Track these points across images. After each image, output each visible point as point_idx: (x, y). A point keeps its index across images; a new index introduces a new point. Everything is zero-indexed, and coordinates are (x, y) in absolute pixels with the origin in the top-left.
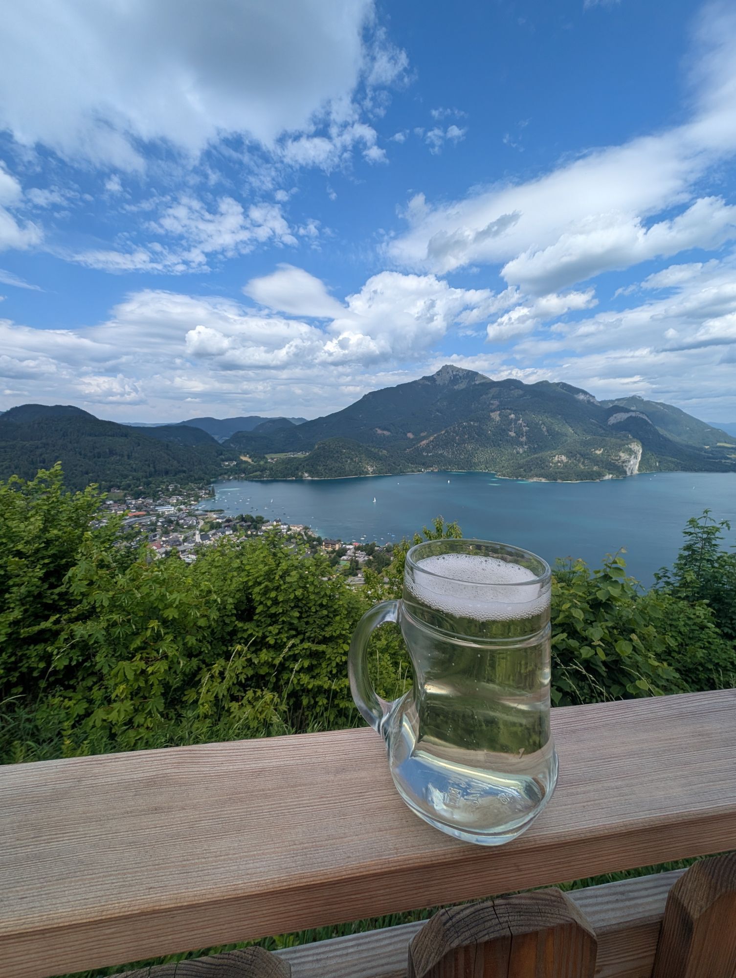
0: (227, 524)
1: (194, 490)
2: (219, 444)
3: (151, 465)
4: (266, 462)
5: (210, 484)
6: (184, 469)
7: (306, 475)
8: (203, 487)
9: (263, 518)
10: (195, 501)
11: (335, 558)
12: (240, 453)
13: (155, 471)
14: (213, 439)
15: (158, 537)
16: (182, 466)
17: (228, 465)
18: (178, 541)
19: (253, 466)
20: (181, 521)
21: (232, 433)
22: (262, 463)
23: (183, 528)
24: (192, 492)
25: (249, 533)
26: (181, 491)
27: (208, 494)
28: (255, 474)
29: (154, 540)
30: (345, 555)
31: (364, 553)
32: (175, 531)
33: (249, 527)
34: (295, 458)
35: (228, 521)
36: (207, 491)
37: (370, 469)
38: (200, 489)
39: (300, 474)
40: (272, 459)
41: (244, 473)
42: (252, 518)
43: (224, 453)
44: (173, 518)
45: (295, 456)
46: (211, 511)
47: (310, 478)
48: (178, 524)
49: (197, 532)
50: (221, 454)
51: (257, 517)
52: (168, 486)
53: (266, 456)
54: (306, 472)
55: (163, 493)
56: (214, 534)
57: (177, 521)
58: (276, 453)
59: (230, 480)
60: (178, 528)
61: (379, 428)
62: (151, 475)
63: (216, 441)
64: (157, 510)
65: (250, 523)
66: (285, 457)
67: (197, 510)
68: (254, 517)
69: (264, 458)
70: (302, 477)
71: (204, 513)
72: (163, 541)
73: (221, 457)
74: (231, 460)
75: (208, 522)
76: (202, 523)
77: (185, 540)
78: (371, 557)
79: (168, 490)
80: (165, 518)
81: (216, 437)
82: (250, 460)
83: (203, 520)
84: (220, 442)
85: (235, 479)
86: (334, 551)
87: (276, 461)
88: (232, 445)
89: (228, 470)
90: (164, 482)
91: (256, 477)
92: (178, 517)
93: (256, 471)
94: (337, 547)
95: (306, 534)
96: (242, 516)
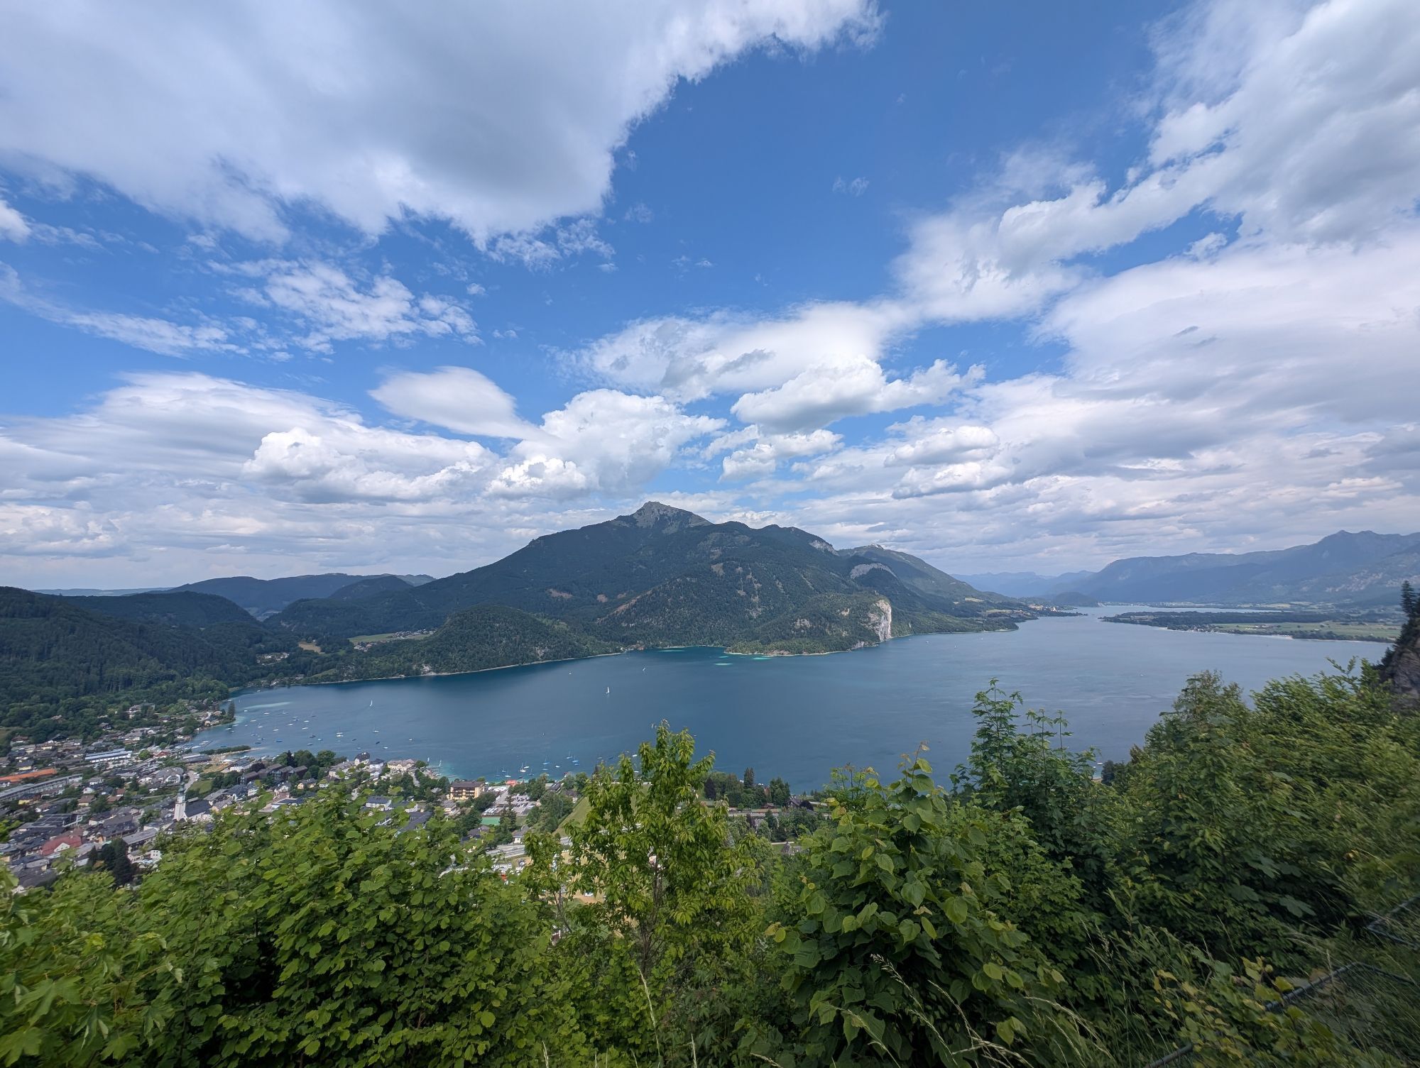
0: (254, 774)
1: (188, 712)
2: (257, 622)
3: (94, 670)
4: (351, 651)
5: (227, 697)
6: (172, 672)
7: (427, 668)
8: (209, 704)
9: (333, 755)
10: (184, 734)
11: (472, 812)
12: (300, 637)
13: (101, 682)
14: (246, 614)
15: (79, 819)
16: (168, 667)
17: (272, 660)
18: (130, 823)
19: (323, 660)
20: (146, 780)
21: (286, 603)
22: (342, 653)
23: (147, 793)
24: (183, 717)
25: (301, 786)
26: (156, 717)
27: (220, 718)
28: (325, 673)
29: (68, 829)
30: (490, 806)
31: (526, 797)
32: (126, 801)
33: (301, 776)
34: (406, 641)
35: (258, 767)
36: (218, 713)
37: (540, 652)
38: (201, 708)
39: (414, 667)
40: (363, 645)
41: (303, 672)
42: (310, 755)
43: (265, 638)
44: (124, 776)
45: (408, 637)
46: (220, 752)
47: (433, 674)
48: (135, 786)
49: (181, 799)
50: (260, 641)
51: (320, 755)
52: (126, 708)
53: (351, 640)
54: (426, 663)
55: (111, 725)
56: (220, 799)
57: (135, 780)
58: (372, 633)
59: (271, 688)
60: (135, 794)
61: (555, 588)
62: (88, 690)
63: (252, 618)
64: (88, 762)
65: (303, 768)
66: (388, 640)
67: (189, 752)
68: (315, 755)
69: (348, 643)
70: (418, 672)
71: (206, 756)
72: (91, 828)
73: (257, 646)
74: (280, 651)
75: (211, 775)
76: (194, 776)
77: (144, 822)
78: (538, 803)
79: (124, 717)
80: (106, 776)
81: (252, 611)
82: (317, 649)
83: (199, 771)
84: (261, 619)
85: (283, 684)
86: (471, 800)
87: (371, 648)
88: (284, 624)
89: (269, 670)
90: (119, 702)
91: (327, 678)
92: (139, 771)
93: (328, 668)
94: (477, 792)
95: (418, 775)
96: (289, 754)
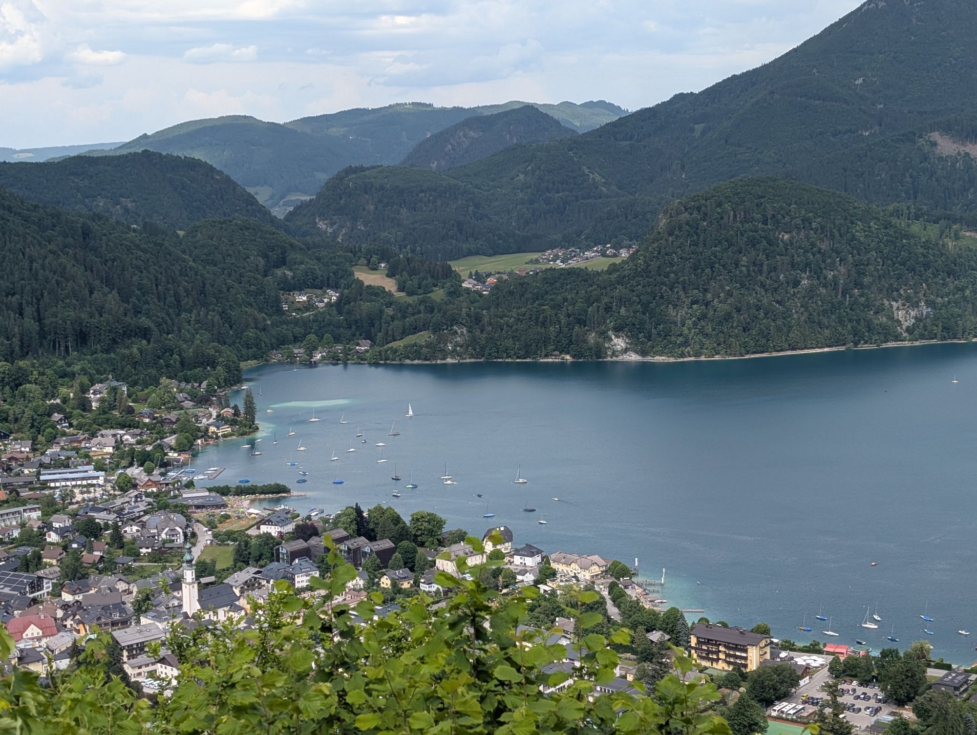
0: (300, 544)
1: (178, 406)
2: (273, 220)
3: (29, 310)
4: (456, 292)
5: (239, 381)
6: (144, 321)
7: (619, 343)
8: (211, 392)
9: (440, 523)
10: (180, 449)
11: (742, 704)
12: (354, 255)
13: (42, 334)
14: (250, 200)
15: (47, 587)
16: (137, 312)
17: (308, 306)
18: (120, 606)
19: (403, 311)
20: (131, 530)
21: (323, 177)
22: (438, 295)
23: (137, 556)
24: (173, 415)
25: (385, 582)
26: (131, 411)
27: (233, 423)
28: (410, 339)
29: (35, 601)
30: (785, 696)
32: (107, 566)
33: (384, 560)
34: (571, 272)
35: (306, 531)
36: (228, 412)
37: (905, 317)
38: (203, 401)
39: (592, 338)
40: (479, 278)
41: (369, 337)
42: (397, 520)
43: (292, 256)
44: (100, 518)
45: (573, 263)
46: (241, 492)
47: (633, 357)
48: (118, 539)
49: (189, 575)
50: (282, 262)
51: (416, 520)
52: (84, 390)
53: (457, 266)
54: (618, 330)
55: (67, 417)
56: (250, 585)
57: (116, 528)
58: (495, 251)
59: (312, 365)
60: (120, 557)
61: (947, 129)
62: (25, 351)
63: (263, 212)
64: (44, 485)
65: (387, 544)
66: (531, 269)
67: (190, 485)
68: (407, 519)
69: (449, 273)
70: (599, 352)
71: (215, 497)
72: (65, 606)
73: (279, 272)
74: (318, 284)
75: (230, 535)
76: (205, 537)
77: (143, 605)
79: (85, 405)
80: (74, 515)
81: (262, 195)
82: (390, 285)
83: (211, 525)
84: (279, 212)
85: (334, 360)
86: (738, 676)
87: (496, 288)
88: (322, 225)
89: (305, 323)
90: (72, 376)
91: (415, 352)
92: (120, 512)
93: (415, 330)
94: (754, 659)
95: (618, 597)
96: (359, 511)
